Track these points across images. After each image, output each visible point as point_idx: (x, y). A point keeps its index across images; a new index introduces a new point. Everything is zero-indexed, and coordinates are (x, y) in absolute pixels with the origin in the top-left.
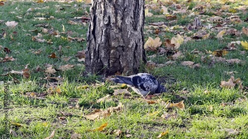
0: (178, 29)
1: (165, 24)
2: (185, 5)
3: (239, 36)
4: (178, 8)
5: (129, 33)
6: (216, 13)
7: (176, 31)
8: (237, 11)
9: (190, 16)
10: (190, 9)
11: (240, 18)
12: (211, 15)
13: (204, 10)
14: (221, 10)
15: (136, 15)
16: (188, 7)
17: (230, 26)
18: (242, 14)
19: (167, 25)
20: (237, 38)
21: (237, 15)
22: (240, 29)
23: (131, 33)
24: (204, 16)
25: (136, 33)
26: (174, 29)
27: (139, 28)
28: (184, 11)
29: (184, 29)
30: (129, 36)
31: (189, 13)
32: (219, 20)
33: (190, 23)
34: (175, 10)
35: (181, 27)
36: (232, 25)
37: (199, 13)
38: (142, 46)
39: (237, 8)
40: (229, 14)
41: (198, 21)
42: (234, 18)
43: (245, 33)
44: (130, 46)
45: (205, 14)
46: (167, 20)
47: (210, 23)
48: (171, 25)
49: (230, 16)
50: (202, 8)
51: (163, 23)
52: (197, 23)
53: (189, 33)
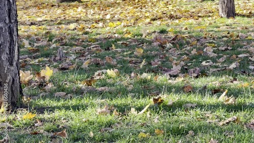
0: (42, 61)
1: (29, 57)
2: (44, 37)
3: (103, 65)
4: (38, 40)
5: (6, 69)
6: (76, 43)
7: (41, 63)
8: (97, 40)
9: (51, 47)
10: (50, 40)
11: (101, 47)
12: (72, 45)
13: (64, 41)
14: (81, 40)
15: (11, 51)
16: (48, 39)
17: (93, 55)
18: (102, 43)
19: (31, 57)
20: (102, 67)
21: (98, 44)
22: (103, 58)
23: (8, 68)
24: (65, 47)
25: (12, 68)
26: (39, 62)
27: (14, 64)
28: (45, 43)
29: (49, 61)
30: (5, 72)
31: (50, 45)
32: (81, 50)
33: (54, 54)
34: (36, 43)
35: (46, 59)
36: (95, 54)
37: (60, 44)
38: (18, 80)
39: (96, 37)
40: (89, 43)
41: (61, 52)
42: (95, 47)
43: (109, 61)
44: (7, 81)
45: (66, 44)
46: (30, 53)
47: (72, 54)
48: (35, 58)
49: (91, 45)
50: (62, 39)
51: (27, 56)
52: (61, 55)
53: (55, 64)
